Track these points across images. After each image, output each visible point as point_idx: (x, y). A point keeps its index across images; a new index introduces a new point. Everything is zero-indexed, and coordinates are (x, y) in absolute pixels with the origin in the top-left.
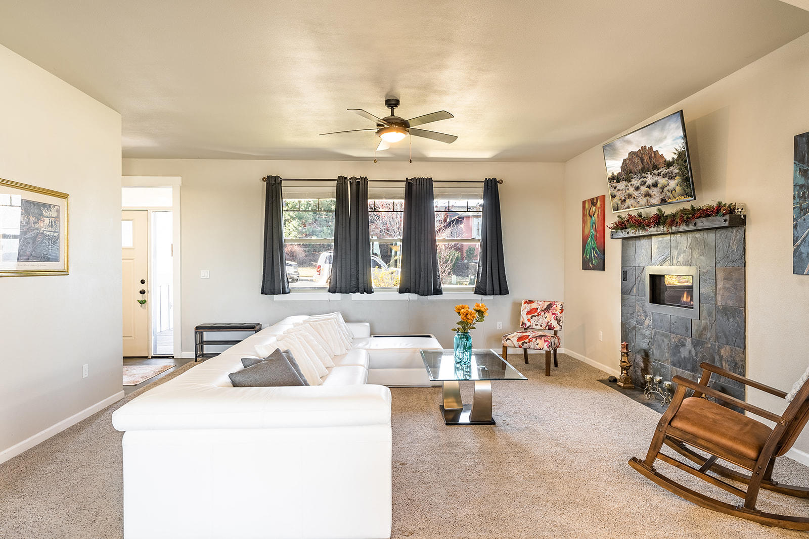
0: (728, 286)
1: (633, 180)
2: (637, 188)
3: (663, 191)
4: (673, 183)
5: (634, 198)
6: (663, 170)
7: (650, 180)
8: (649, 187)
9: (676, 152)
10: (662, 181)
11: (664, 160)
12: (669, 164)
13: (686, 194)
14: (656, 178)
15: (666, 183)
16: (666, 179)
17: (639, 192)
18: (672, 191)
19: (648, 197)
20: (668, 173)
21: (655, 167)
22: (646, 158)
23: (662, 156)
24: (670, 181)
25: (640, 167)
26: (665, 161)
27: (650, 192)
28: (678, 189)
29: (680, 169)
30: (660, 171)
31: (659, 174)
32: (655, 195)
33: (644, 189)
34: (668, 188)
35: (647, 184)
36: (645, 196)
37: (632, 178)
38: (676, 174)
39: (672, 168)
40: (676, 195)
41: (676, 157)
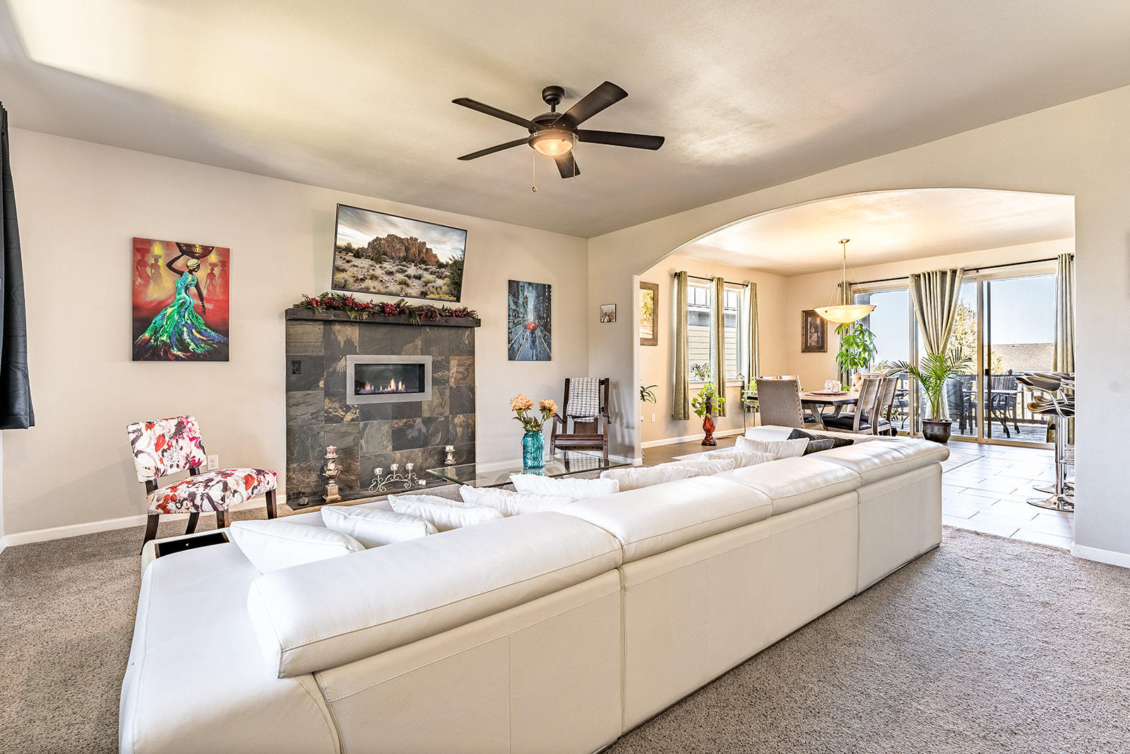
0: (460, 370)
1: (386, 263)
2: (390, 273)
3: (426, 285)
4: (440, 282)
5: (382, 281)
6: (434, 269)
7: (412, 270)
8: (409, 277)
9: (452, 259)
10: (427, 276)
11: (436, 260)
12: (441, 266)
13: (452, 295)
14: (420, 272)
15: (434, 279)
16: (434, 276)
17: (392, 277)
18: (437, 288)
19: (403, 286)
20: (438, 272)
21: (423, 262)
22: (413, 250)
23: (435, 256)
24: (437, 279)
25: (402, 255)
26: (438, 261)
27: (409, 281)
28: (445, 288)
29: (452, 274)
30: (428, 267)
31: (426, 270)
32: (414, 286)
33: (400, 277)
34: (433, 284)
35: (406, 273)
36: (400, 283)
37: (385, 261)
38: (446, 276)
39: (443, 270)
40: (440, 293)
41: (451, 262)
